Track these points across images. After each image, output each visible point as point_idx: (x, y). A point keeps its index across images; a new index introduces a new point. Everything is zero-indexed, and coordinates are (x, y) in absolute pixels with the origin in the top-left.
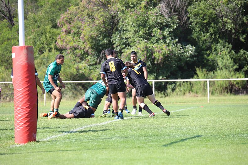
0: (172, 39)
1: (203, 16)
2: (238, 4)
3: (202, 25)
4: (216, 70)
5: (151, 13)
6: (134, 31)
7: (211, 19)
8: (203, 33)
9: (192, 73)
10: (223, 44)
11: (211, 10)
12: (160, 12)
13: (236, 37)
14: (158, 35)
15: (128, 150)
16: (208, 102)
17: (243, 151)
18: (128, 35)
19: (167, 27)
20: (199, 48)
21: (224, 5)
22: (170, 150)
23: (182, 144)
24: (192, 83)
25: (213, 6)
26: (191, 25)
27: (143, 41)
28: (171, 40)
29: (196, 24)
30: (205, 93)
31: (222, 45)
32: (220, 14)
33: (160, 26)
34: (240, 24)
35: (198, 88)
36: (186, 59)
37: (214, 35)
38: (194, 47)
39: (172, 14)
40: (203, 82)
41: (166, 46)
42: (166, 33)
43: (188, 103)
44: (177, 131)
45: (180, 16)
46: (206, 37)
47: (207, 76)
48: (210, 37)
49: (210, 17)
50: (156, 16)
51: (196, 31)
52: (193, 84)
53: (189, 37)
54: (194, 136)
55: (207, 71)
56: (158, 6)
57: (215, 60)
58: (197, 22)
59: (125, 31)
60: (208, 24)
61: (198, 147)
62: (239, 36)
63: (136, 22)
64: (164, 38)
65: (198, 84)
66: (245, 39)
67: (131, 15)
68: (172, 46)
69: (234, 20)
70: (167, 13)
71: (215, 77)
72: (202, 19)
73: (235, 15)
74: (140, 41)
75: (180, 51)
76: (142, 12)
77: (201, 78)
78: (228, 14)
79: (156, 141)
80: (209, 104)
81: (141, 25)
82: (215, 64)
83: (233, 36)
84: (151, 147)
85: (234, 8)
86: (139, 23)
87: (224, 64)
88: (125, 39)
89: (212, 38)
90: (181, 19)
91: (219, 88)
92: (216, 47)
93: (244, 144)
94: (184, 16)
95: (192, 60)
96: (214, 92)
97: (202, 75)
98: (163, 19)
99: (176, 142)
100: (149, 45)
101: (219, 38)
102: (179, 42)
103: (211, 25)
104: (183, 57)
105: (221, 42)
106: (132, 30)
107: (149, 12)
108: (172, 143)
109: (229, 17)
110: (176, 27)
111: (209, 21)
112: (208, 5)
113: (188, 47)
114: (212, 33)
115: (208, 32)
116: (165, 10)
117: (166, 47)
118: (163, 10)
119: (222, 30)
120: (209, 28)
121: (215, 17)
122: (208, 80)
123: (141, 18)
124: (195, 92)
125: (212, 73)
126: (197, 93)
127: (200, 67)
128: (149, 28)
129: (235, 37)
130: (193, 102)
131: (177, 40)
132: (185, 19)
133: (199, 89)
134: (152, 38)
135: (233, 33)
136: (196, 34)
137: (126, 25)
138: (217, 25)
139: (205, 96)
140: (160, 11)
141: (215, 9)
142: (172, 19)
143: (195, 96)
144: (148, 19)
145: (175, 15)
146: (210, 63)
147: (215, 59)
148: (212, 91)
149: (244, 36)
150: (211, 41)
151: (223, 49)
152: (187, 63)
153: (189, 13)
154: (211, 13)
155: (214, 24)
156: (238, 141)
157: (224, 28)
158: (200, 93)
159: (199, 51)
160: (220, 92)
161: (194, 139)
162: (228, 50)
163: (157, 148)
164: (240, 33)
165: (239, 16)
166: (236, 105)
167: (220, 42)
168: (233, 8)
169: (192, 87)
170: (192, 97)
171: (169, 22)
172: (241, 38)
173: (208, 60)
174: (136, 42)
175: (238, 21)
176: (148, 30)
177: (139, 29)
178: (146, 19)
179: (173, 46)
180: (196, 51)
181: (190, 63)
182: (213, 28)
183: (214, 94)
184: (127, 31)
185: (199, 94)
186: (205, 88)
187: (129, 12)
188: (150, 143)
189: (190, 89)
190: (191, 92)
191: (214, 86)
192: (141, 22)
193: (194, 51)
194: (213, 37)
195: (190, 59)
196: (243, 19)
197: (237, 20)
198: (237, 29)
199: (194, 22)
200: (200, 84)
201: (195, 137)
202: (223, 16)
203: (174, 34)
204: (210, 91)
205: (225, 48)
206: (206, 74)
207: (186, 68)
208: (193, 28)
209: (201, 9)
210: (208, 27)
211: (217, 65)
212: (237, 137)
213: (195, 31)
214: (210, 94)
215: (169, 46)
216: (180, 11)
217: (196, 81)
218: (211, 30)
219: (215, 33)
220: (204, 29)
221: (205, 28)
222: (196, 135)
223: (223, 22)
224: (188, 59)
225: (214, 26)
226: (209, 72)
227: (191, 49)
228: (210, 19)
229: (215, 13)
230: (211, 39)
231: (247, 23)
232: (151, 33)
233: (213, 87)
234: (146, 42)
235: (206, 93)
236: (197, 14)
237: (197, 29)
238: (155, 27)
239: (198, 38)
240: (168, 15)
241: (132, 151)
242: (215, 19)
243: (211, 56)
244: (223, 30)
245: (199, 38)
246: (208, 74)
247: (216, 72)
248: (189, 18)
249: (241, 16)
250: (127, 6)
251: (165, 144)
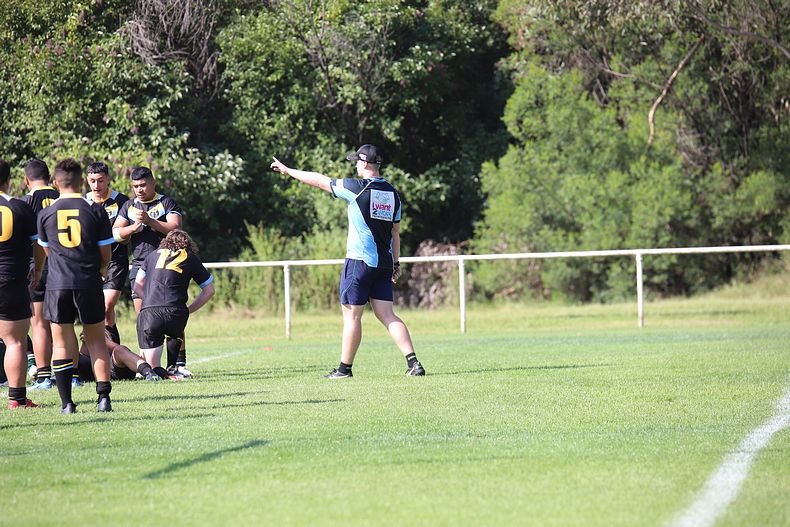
0: (170, 134)
1: (267, 60)
2: (372, 22)
3: (263, 90)
4: (311, 233)
5: (101, 51)
6: (47, 108)
7: (291, 71)
8: (269, 114)
9: (236, 242)
10: (329, 148)
11: (291, 42)
12: (129, 49)
13: (372, 127)
14: (125, 122)
15: (29, 492)
16: (288, 333)
17: (396, 486)
18: (27, 120)
19: (152, 96)
20: (255, 161)
21: (330, 25)
22: (167, 490)
23: (206, 471)
24: (235, 273)
25: (296, 29)
26: (231, 89)
27: (75, 140)
28: (167, 138)
29: (244, 86)
30: (277, 304)
31: (328, 153)
32: (320, 55)
33: (129, 92)
34: (380, 88)
35: (256, 291)
36: (215, 198)
37: (301, 120)
38: (240, 160)
39: (166, 53)
40: (270, 269)
41: (150, 156)
42: (149, 114)
43: (226, 339)
44: (188, 429)
45: (195, 60)
46: (277, 125)
47: (283, 251)
48: (291, 128)
49: (288, 64)
50: (117, 59)
51: (244, 107)
52: (238, 279)
53: (223, 128)
54: (242, 444)
55: (282, 235)
56: (122, 28)
57: (306, 201)
58: (248, 81)
59: (16, 106)
60: (284, 86)
61: (256, 477)
62: (381, 124)
63: (51, 79)
64: (144, 130)
65: (255, 277)
66: (397, 132)
67: (33, 56)
68: (170, 155)
69: (363, 74)
70: (152, 51)
71: (306, 255)
72: (262, 68)
73: (366, 57)
74: (66, 141)
75: (195, 171)
76: (70, 45)
77: (264, 257)
78: (343, 53)
79: (121, 463)
80: (290, 339)
81: (68, 90)
82: (307, 214)
83: (361, 125)
84: (105, 480)
85: (361, 35)
86: (62, 84)
87: (336, 213)
88: (17, 135)
89: (297, 131)
90: (198, 69)
91: (322, 288)
92: (310, 159)
93: (400, 463)
94: (205, 61)
95: (234, 200)
96: (306, 301)
97: (266, 248)
98: (139, 71)
99: (187, 464)
100: (97, 154)
101: (316, 130)
102: (191, 143)
103: (291, 90)
104: (205, 191)
105: (324, 143)
106: (38, 104)
107: (94, 48)
108: (173, 467)
109: (348, 64)
110: (180, 95)
111: (284, 77)
112: (282, 27)
113: (222, 159)
114: (296, 113)
115: (282, 112)
116: (143, 40)
117: (152, 160)
118: (139, 41)
119: (326, 104)
120: (285, 100)
121: (305, 63)
122: (286, 264)
123: (67, 67)
124: (246, 302)
125: (299, 240)
126: (251, 305)
127: (260, 225)
128: (95, 99)
129: (367, 127)
130: (239, 333)
131: (185, 136)
132: (209, 68)
133: (259, 294)
134: (104, 131)
135: (361, 115)
136: (246, 116)
137: (19, 88)
138: (310, 89)
139: (276, 315)
140: (128, 42)
141: (303, 39)
142: (167, 68)
143: (245, 315)
144: (91, 68)
145: (176, 58)
146: (291, 210)
147: (308, 197)
148: (298, 297)
149: (397, 124)
150: (292, 140)
151: (331, 164)
152: (219, 209)
153: (221, 51)
154: (291, 52)
155: (303, 85)
156: (380, 455)
157: (332, 99)
158: (261, 307)
159: (255, 171)
160: (323, 302)
161: (242, 452)
162: (345, 168)
163: (125, 485)
164: (381, 115)
165: (379, 61)
166: (375, 344)
167: (320, 142)
168: (358, 35)
169: (235, 286)
170: (235, 317)
171: (158, 78)
172: (386, 131)
173: (285, 201)
174: (52, 143)
175: (377, 75)
176: (91, 105)
177: (62, 101)
178: (82, 71)
179: (174, 156)
180: (247, 171)
181: (228, 211)
182: (297, 97)
183: (306, 307)
184: (22, 107)
185: (256, 307)
186: (278, 291)
187: (27, 47)
188: (100, 470)
189: (230, 294)
190: (231, 302)
191: (305, 283)
192: (68, 80)
193: (240, 172)
194: (300, 127)
195: (230, 198)
196: (391, 69)
197: (373, 73)
198: (374, 103)
199: (238, 79)
200: (260, 278)
201: (246, 447)
202: (327, 62)
203: (176, 117)
204: (292, 299)
205: (338, 162)
206: (280, 244)
207: (215, 225)
208: (237, 99)
209: (259, 39)
210: (282, 95)
211: (312, 215)
212: (376, 441)
213: (243, 109)
214: (294, 308)
215: (159, 155)
216: (191, 43)
217: (248, 268)
218: (293, 105)
219: (305, 115)
220: (270, 103)
221: (274, 99)
222: (248, 440)
223: (329, 78)
224: (222, 197)
225: (301, 91)
226: (288, 240)
227: (230, 164)
228: (287, 72)
229: (304, 50)
230: (292, 135)
231: (402, 83)
232: (103, 116)
233: (301, 286)
234: (85, 143)
235: (281, 306)
236: (246, 54)
237: (249, 103)
238: (115, 95)
239: (253, 130)
240: (155, 57)
241: (42, 495)
242: (303, 71)
243: (294, 187)
244: (329, 105)
245: (255, 129)
246: (285, 244)
247: (309, 239)
248: (221, 67)
249: (383, 61)
250: (22, 28)
251: (148, 469)
